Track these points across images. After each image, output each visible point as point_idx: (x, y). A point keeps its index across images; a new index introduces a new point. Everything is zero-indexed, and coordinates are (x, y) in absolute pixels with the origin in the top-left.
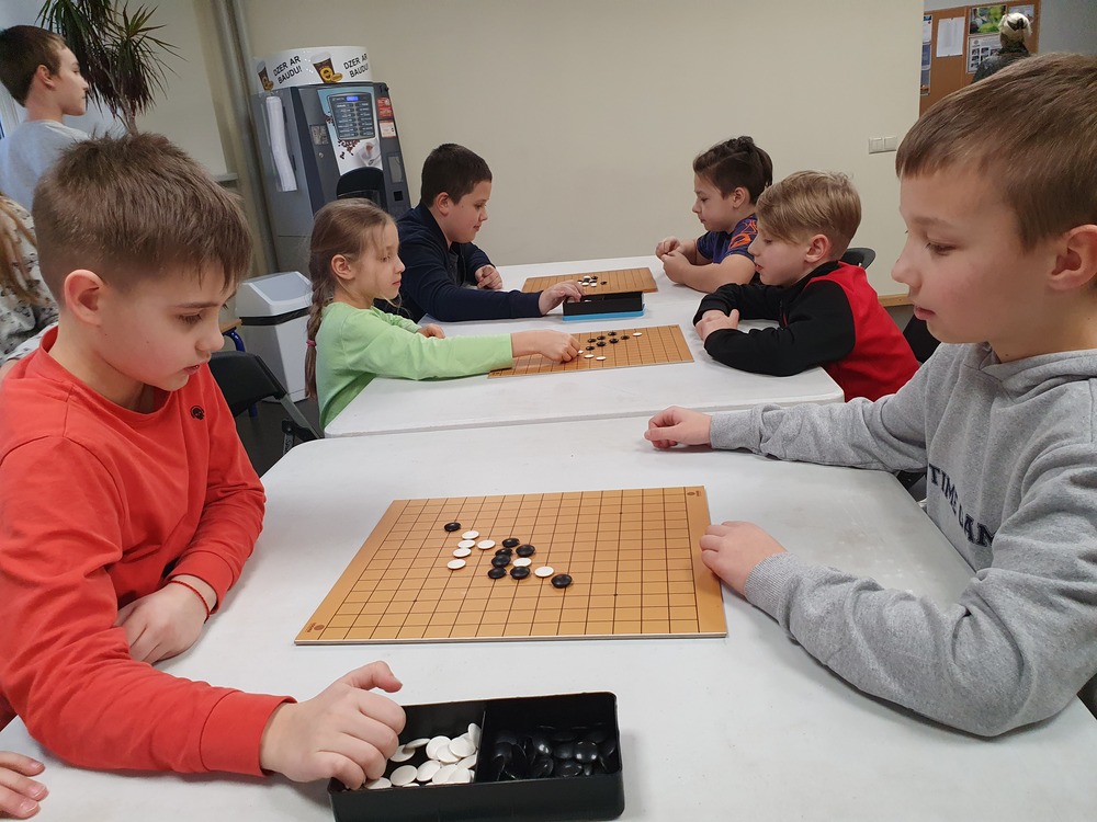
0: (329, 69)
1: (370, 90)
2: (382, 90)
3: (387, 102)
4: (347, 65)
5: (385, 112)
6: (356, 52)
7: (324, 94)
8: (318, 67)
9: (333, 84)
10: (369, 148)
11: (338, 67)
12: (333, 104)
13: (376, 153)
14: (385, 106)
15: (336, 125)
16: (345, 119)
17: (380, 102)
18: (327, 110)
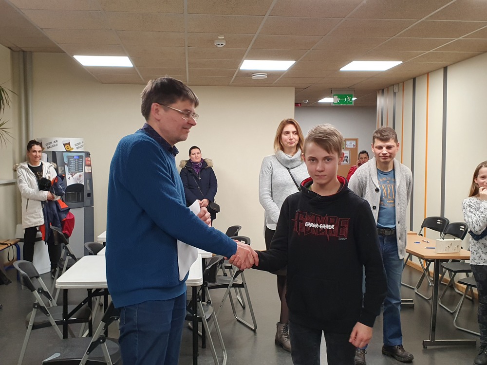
0: (69, 146)
1: (83, 154)
2: (88, 154)
3: (89, 159)
4: (76, 145)
5: (88, 163)
6: (79, 140)
7: (65, 155)
8: (64, 145)
9: (70, 151)
10: (80, 176)
11: (72, 146)
12: (69, 158)
13: (82, 178)
14: (88, 161)
15: (69, 166)
16: (73, 165)
17: (86, 159)
18: (66, 161)
